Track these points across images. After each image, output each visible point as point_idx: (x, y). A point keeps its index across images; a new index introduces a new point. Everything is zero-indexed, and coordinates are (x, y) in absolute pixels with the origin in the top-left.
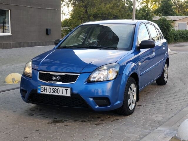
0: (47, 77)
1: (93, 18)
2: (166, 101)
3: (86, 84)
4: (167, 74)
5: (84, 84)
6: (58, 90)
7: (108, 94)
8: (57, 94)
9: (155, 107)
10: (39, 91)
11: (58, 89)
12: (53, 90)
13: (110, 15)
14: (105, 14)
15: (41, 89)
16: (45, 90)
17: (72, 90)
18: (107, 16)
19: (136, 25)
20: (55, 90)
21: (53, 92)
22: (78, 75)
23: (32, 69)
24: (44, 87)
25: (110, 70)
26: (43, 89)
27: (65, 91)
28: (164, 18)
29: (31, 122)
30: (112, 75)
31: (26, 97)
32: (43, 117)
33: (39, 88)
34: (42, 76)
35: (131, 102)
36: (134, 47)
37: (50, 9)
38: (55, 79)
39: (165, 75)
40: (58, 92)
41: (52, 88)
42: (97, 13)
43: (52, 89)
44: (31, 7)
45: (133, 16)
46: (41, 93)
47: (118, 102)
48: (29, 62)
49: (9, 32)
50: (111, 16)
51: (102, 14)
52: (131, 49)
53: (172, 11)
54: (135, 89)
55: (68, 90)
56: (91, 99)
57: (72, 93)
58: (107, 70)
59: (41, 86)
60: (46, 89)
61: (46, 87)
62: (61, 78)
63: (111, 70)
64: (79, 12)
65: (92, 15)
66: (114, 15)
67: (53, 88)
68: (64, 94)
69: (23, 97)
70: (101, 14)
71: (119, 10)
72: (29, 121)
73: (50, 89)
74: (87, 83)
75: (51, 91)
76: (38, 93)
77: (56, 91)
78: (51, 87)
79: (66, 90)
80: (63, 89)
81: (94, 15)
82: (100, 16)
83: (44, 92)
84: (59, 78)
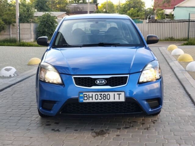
3: (138, 86)
6: (108, 95)
8: (106, 100)
10: (81, 100)
12: (101, 96)
15: (84, 97)
16: (89, 97)
20: (104, 95)
22: (127, 77)
23: (59, 73)
24: (87, 94)
26: (87, 97)
27: (117, 96)
33: (81, 95)
34: (79, 81)
38: (100, 83)
40: (108, 98)
41: (100, 94)
43: (99, 96)
46: (84, 101)
55: (121, 94)
57: (126, 98)
59: (84, 93)
60: (90, 96)
61: (90, 94)
62: (108, 82)
67: (101, 94)
68: (117, 100)
73: (97, 96)
75: (99, 98)
76: (80, 102)
77: (105, 97)
78: (98, 93)
79: (119, 94)
80: (114, 94)
83: (89, 100)
84: (105, 82)
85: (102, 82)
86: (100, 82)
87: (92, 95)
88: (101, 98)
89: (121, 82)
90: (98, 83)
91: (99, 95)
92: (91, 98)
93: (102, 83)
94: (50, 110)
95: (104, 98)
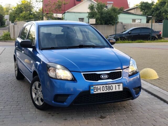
6: (112, 87)
8: (110, 91)
10: (92, 92)
12: (106, 88)
15: (94, 89)
16: (98, 89)
20: (109, 87)
22: (121, 71)
24: (97, 86)
33: (92, 88)
34: (88, 77)
38: (104, 78)
40: (112, 89)
41: (105, 86)
43: (105, 87)
46: (94, 93)
55: (120, 85)
59: (94, 86)
61: (99, 86)
62: (109, 76)
67: (107, 86)
68: (117, 90)
73: (103, 87)
75: (105, 89)
77: (109, 88)
78: (104, 86)
80: (116, 85)
83: (98, 91)
84: (107, 76)
85: (105, 76)
86: (104, 76)
87: (100, 87)
88: (106, 89)
89: (118, 76)
90: (103, 78)
92: (100, 90)
94: (63, 102)
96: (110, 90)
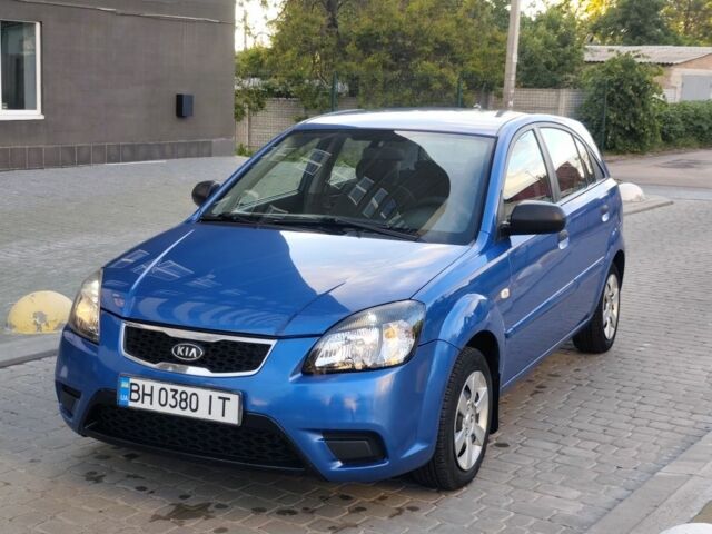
0: (153, 347)
1: (359, 49)
2: (600, 429)
3: (298, 381)
4: (615, 312)
5: (291, 379)
6: (194, 397)
7: (378, 420)
8: (188, 413)
9: (558, 452)
10: (123, 399)
11: (194, 394)
12: (174, 397)
13: (421, 38)
14: (404, 36)
15: (132, 391)
16: (144, 394)
17: (243, 400)
18: (409, 43)
19: (496, 138)
20: (184, 396)
21: (173, 404)
22: (269, 346)
23: (102, 309)
24: (140, 382)
25: (389, 327)
27: (217, 404)
28: (627, 55)
29: (90, 509)
30: (397, 347)
31: (75, 414)
32: (138, 489)
33: (125, 385)
34: (137, 339)
35: (468, 440)
36: (487, 226)
37: (194, 22)
38: (184, 356)
39: (608, 314)
40: (194, 407)
41: (172, 390)
42: (371, 30)
43: (171, 394)
44: (120, 12)
45: (509, 47)
46: (131, 404)
47: (417, 448)
48: (90, 279)
49: (34, 108)
50: (428, 44)
51: (392, 34)
52: (476, 238)
53: (659, 25)
54: (483, 391)
55: (229, 399)
56: (317, 438)
57: (245, 413)
58: (379, 326)
59: (132, 381)
60: (148, 391)
61: (148, 385)
62: (206, 354)
63: (394, 326)
64: (305, 25)
65: (354, 38)
66: (436, 41)
67: (176, 392)
68: (216, 416)
69: (67, 411)
70: (390, 37)
71: (458, 22)
72: (85, 507)
73: (163, 392)
74: (300, 375)
75: (169, 402)
76: (121, 404)
77: (185, 401)
78: (168, 387)
79: (224, 399)
80: (211, 397)
81: (360, 38)
82: (383, 44)
83: (143, 402)
84: (198, 354)
85: (189, 352)
86: (184, 351)
87: (152, 388)
88: (173, 402)
90: (180, 355)
91: (169, 391)
92: (149, 398)
93: (188, 357)
95: (183, 404)
96: (188, 408)
